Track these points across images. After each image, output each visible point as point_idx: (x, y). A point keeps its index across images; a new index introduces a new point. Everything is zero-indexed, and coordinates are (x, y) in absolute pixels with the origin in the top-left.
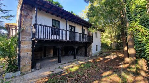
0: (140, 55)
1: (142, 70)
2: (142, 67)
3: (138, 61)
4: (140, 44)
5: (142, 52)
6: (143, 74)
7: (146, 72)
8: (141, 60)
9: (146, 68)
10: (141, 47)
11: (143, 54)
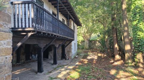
0: (138, 50)
1: (140, 62)
2: (139, 60)
3: (136, 55)
4: (138, 40)
5: (140, 47)
6: (141, 65)
7: (142, 64)
8: (139, 54)
9: (143, 60)
10: (139, 42)
11: (141, 48)
